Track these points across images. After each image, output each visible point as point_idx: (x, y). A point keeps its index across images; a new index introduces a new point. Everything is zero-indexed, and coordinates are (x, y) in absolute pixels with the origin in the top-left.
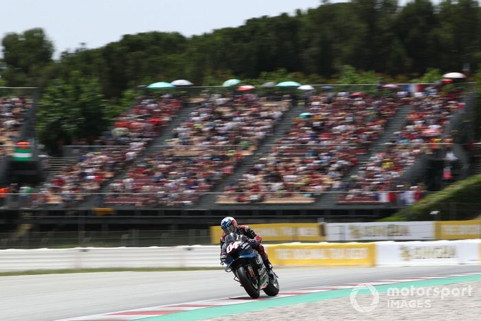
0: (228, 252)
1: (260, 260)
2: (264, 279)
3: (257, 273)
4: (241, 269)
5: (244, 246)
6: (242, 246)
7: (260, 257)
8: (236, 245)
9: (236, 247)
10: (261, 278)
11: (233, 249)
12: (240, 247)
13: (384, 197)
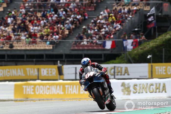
0: (86, 78)
1: (106, 85)
2: (108, 97)
3: (104, 93)
4: (95, 89)
5: (97, 74)
6: (96, 75)
7: (106, 83)
8: (91, 74)
9: (92, 75)
10: (106, 97)
11: (90, 76)
12: (94, 75)
13: (109, 45)
